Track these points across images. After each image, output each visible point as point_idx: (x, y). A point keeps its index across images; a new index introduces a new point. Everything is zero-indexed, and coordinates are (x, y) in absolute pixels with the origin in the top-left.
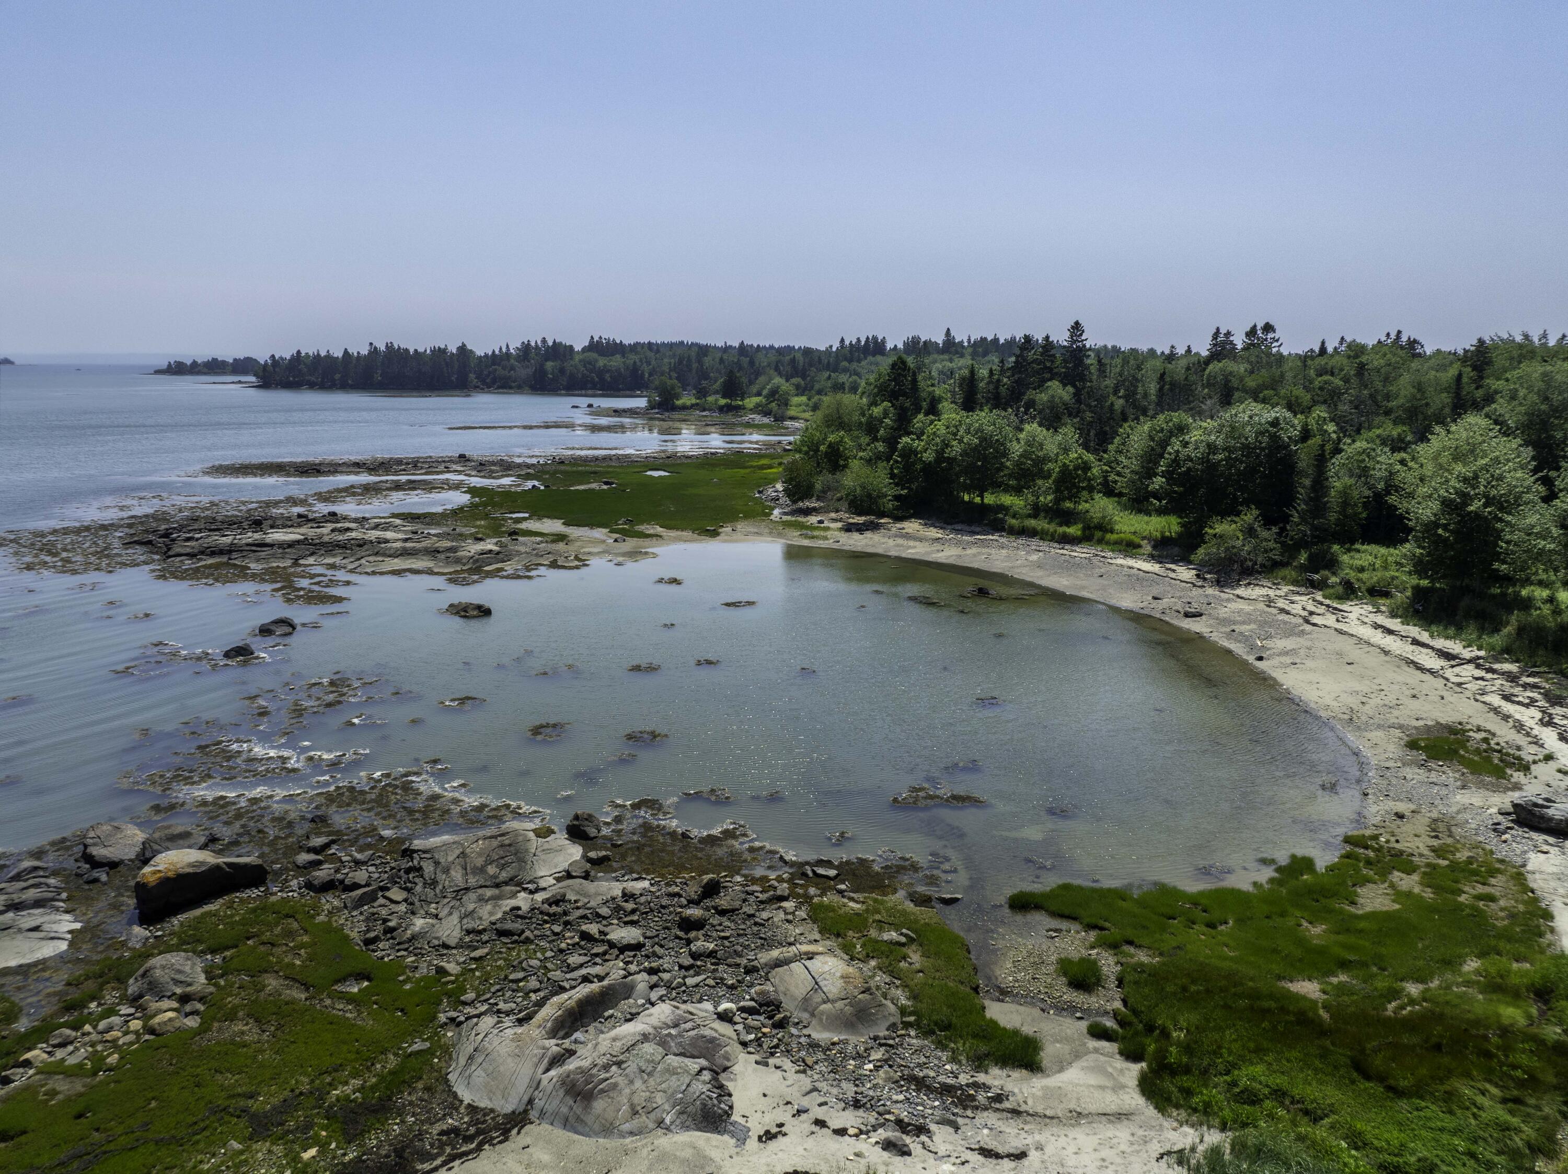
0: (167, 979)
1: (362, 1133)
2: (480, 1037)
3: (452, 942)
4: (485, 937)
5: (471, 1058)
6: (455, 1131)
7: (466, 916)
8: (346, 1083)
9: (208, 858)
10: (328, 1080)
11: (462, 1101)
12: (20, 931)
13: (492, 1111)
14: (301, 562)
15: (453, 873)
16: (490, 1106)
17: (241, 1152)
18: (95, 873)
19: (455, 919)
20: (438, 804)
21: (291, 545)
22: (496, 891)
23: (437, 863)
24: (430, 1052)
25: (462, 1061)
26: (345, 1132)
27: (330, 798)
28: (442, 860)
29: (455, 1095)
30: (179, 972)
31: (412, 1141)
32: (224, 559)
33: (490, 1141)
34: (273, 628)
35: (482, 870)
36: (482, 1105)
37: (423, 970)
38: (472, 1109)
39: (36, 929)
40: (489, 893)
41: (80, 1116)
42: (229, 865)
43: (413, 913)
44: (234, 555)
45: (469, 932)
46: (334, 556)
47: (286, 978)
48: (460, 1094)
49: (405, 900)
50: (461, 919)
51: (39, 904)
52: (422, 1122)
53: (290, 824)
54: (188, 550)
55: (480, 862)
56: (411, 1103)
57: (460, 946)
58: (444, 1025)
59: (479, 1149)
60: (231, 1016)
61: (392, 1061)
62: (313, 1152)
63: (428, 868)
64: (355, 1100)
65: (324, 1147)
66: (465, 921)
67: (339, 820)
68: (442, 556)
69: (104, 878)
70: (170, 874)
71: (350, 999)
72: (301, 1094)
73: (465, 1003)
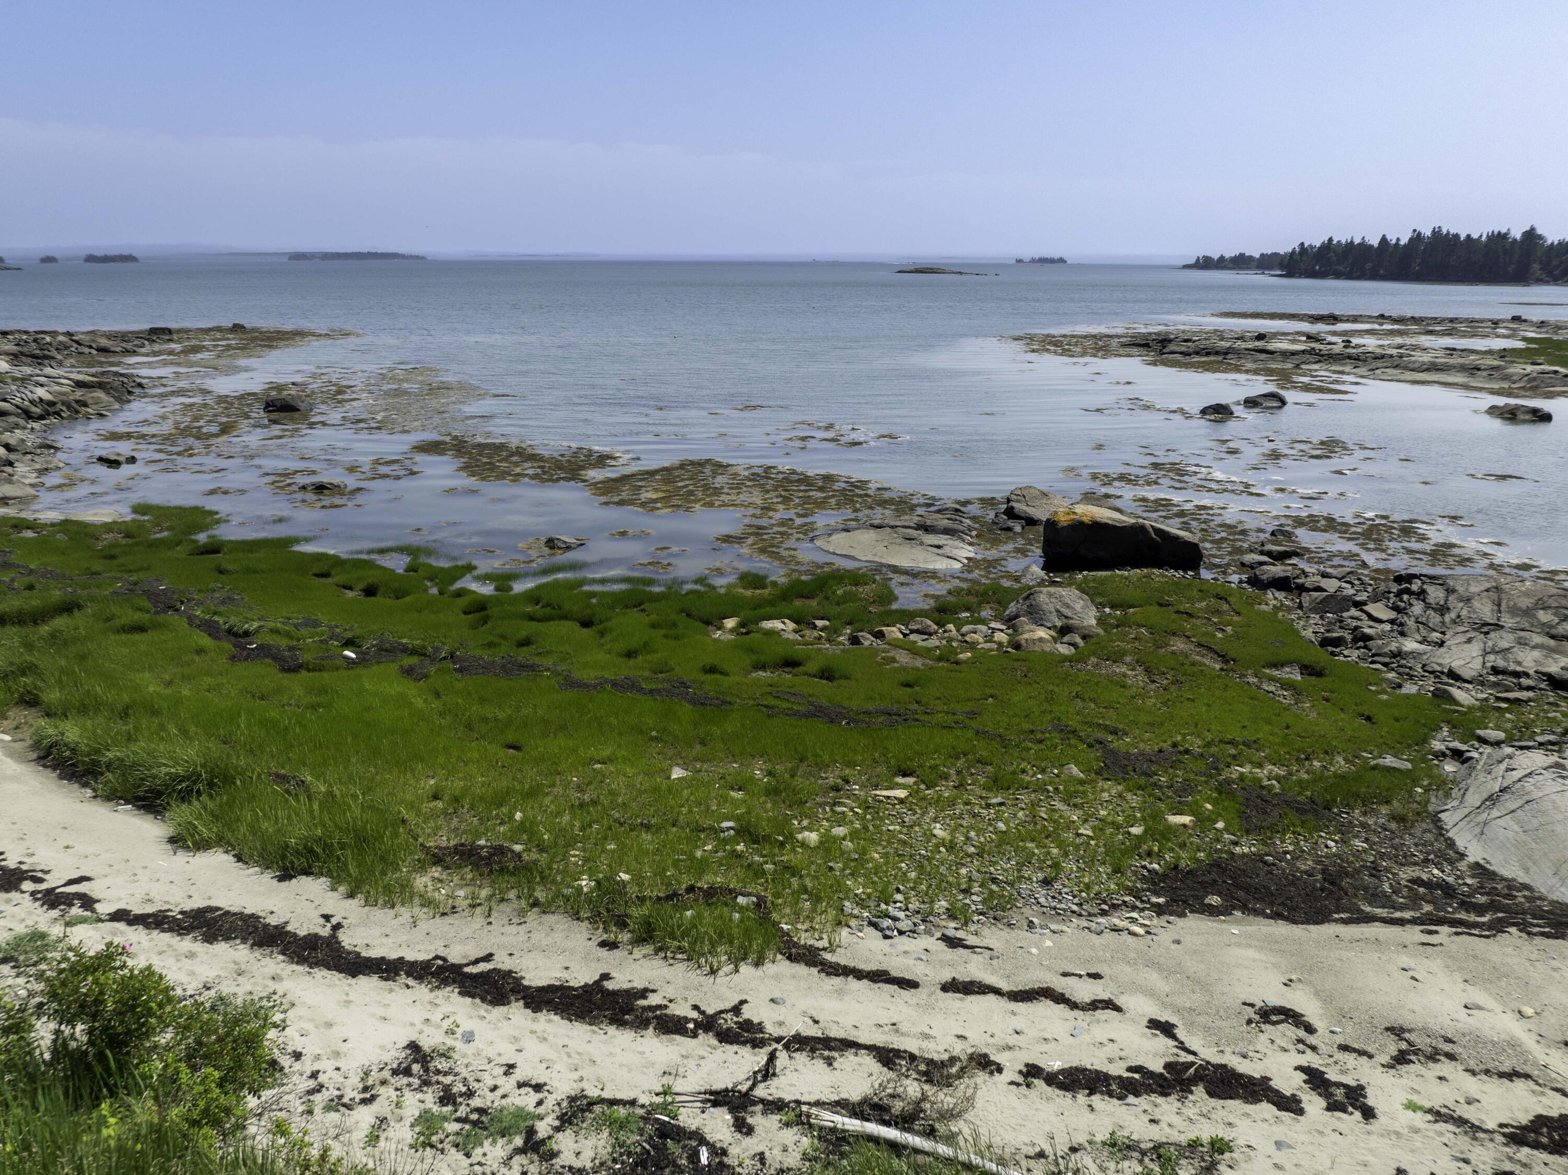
1: (1273, 829)
2: (1516, 775)
3: (1467, 674)
4: (1524, 681)
5: (1492, 800)
6: (1449, 891)
7: (1494, 651)
8: (1260, 766)
9: (1133, 521)
10: (1233, 751)
11: (1462, 856)
12: (922, 544)
13: (1526, 887)
14: (1303, 366)
15: (1476, 604)
16: (1523, 878)
17: (1082, 782)
18: (1010, 523)
19: (1475, 649)
22: (1552, 643)
23: (1450, 591)
24: (1412, 777)
25: (1474, 799)
26: (1243, 816)
27: (1299, 522)
28: (1461, 589)
29: (1451, 844)
30: (1068, 606)
31: (1357, 871)
32: (1220, 358)
33: (1524, 928)
34: (1259, 400)
35: (1528, 613)
36: (1506, 872)
37: (1410, 689)
38: (1479, 869)
39: (939, 547)
40: (1537, 639)
41: (908, 685)
43: (1402, 634)
44: (1229, 356)
45: (1496, 671)
46: (1343, 365)
47: (1200, 645)
48: (1460, 843)
49: (1392, 622)
50: (1485, 653)
51: (947, 531)
52: (1382, 856)
53: (1244, 532)
54: (1183, 349)
55: (1525, 603)
56: (1363, 825)
57: (1479, 681)
58: (1441, 755)
59: (1497, 927)
60: (1117, 658)
61: (1340, 764)
62: (1186, 819)
63: (1435, 594)
64: (1269, 788)
65: (1204, 822)
66: (1491, 657)
69: (1018, 529)
70: (1086, 519)
71: (1286, 685)
72: (1187, 752)
73: (1483, 741)
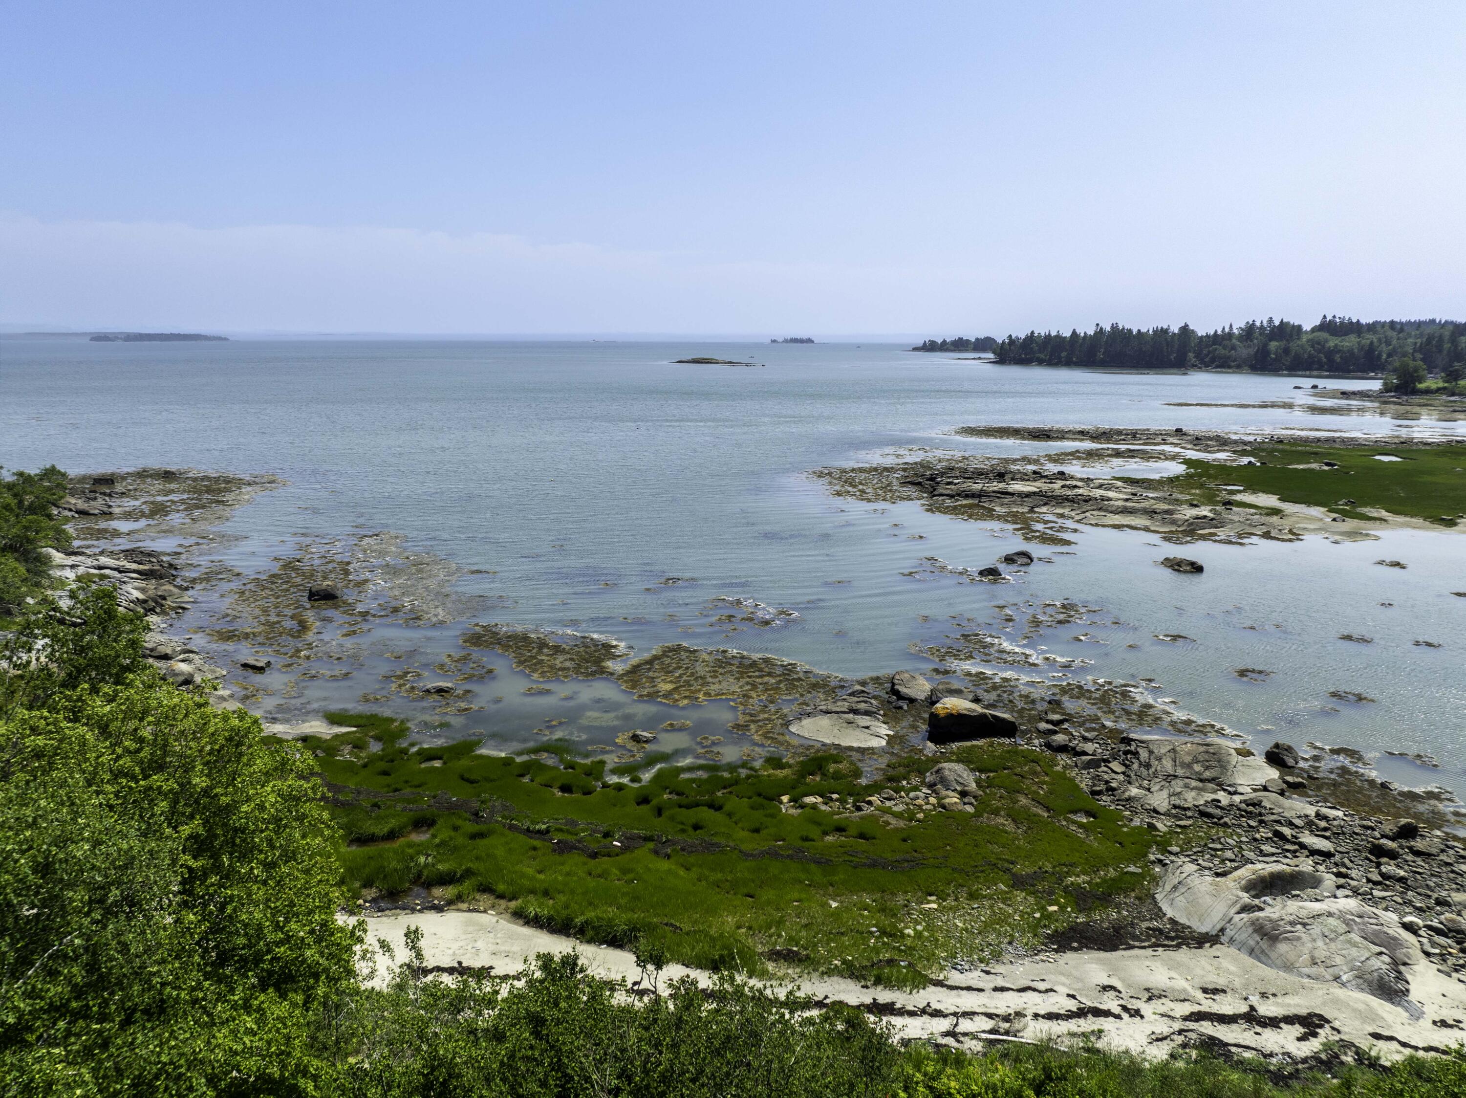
0: (952, 778)
1: (1090, 909)
2: (1184, 875)
3: (1162, 810)
4: (1189, 814)
5: (1175, 887)
6: (1160, 931)
7: (1174, 795)
8: (1078, 876)
9: (978, 709)
10: (1065, 869)
11: (1165, 915)
12: (858, 726)
13: (1189, 927)
14: (1036, 510)
15: (1164, 762)
16: (1188, 923)
17: (1007, 893)
18: (900, 703)
19: (1165, 794)
20: (1151, 712)
21: (1028, 495)
22: (1200, 785)
23: (1151, 752)
24: (1142, 876)
25: (1168, 887)
26: (1078, 905)
27: (1064, 691)
28: (1156, 751)
29: (1160, 909)
30: (960, 776)
31: (1126, 926)
32: (976, 501)
33: (1188, 945)
34: (1015, 558)
35: (1189, 766)
36: (1181, 921)
37: (1136, 822)
38: (1172, 921)
39: (867, 728)
40: (1194, 783)
41: (905, 840)
42: (994, 716)
43: (1130, 783)
44: (983, 499)
45: (1175, 807)
46: (1064, 507)
47: (1033, 800)
48: (1164, 909)
49: (1123, 773)
50: (1170, 796)
51: (867, 713)
52: (1134, 918)
53: (1033, 702)
54: (949, 492)
55: (1188, 759)
56: (1125, 903)
57: (1167, 814)
58: (1153, 862)
59: (1178, 946)
60: (996, 812)
61: (1112, 873)
62: (1055, 908)
63: (1144, 754)
64: (1085, 888)
65: (1062, 908)
66: (1173, 798)
67: (1070, 705)
68: (1159, 517)
69: (905, 707)
70: (954, 712)
71: (1081, 825)
72: (1046, 872)
73: (1171, 853)
